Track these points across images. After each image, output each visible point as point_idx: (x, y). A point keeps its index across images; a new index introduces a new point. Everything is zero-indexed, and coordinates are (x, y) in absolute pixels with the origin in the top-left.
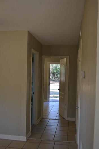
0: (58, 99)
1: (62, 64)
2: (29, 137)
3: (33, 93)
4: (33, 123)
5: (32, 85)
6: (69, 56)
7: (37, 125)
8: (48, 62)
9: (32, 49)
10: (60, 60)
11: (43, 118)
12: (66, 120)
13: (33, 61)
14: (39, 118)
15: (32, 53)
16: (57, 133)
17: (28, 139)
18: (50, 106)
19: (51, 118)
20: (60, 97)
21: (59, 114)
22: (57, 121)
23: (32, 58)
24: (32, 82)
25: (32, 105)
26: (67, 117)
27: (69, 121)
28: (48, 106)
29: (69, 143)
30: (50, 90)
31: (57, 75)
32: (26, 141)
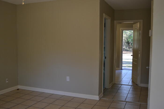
0: (131, 68)
1: (135, 29)
2: (101, 97)
3: (105, 58)
4: (105, 87)
5: (104, 50)
6: (142, 20)
7: (109, 88)
8: (121, 29)
9: (104, 14)
10: (133, 25)
11: (115, 84)
12: (139, 86)
13: (105, 26)
14: (111, 83)
15: (104, 18)
16: (128, 96)
17: (100, 99)
18: (123, 73)
19: (123, 84)
20: (133, 67)
21: (132, 81)
22: (130, 87)
23: (104, 23)
24: (104, 48)
25: (104, 70)
26: (141, 83)
27: (142, 87)
28: (121, 73)
29: (140, 104)
30: (123, 60)
31: (131, 45)
32: (99, 100)
